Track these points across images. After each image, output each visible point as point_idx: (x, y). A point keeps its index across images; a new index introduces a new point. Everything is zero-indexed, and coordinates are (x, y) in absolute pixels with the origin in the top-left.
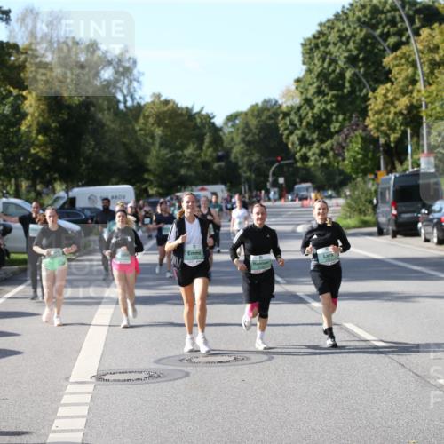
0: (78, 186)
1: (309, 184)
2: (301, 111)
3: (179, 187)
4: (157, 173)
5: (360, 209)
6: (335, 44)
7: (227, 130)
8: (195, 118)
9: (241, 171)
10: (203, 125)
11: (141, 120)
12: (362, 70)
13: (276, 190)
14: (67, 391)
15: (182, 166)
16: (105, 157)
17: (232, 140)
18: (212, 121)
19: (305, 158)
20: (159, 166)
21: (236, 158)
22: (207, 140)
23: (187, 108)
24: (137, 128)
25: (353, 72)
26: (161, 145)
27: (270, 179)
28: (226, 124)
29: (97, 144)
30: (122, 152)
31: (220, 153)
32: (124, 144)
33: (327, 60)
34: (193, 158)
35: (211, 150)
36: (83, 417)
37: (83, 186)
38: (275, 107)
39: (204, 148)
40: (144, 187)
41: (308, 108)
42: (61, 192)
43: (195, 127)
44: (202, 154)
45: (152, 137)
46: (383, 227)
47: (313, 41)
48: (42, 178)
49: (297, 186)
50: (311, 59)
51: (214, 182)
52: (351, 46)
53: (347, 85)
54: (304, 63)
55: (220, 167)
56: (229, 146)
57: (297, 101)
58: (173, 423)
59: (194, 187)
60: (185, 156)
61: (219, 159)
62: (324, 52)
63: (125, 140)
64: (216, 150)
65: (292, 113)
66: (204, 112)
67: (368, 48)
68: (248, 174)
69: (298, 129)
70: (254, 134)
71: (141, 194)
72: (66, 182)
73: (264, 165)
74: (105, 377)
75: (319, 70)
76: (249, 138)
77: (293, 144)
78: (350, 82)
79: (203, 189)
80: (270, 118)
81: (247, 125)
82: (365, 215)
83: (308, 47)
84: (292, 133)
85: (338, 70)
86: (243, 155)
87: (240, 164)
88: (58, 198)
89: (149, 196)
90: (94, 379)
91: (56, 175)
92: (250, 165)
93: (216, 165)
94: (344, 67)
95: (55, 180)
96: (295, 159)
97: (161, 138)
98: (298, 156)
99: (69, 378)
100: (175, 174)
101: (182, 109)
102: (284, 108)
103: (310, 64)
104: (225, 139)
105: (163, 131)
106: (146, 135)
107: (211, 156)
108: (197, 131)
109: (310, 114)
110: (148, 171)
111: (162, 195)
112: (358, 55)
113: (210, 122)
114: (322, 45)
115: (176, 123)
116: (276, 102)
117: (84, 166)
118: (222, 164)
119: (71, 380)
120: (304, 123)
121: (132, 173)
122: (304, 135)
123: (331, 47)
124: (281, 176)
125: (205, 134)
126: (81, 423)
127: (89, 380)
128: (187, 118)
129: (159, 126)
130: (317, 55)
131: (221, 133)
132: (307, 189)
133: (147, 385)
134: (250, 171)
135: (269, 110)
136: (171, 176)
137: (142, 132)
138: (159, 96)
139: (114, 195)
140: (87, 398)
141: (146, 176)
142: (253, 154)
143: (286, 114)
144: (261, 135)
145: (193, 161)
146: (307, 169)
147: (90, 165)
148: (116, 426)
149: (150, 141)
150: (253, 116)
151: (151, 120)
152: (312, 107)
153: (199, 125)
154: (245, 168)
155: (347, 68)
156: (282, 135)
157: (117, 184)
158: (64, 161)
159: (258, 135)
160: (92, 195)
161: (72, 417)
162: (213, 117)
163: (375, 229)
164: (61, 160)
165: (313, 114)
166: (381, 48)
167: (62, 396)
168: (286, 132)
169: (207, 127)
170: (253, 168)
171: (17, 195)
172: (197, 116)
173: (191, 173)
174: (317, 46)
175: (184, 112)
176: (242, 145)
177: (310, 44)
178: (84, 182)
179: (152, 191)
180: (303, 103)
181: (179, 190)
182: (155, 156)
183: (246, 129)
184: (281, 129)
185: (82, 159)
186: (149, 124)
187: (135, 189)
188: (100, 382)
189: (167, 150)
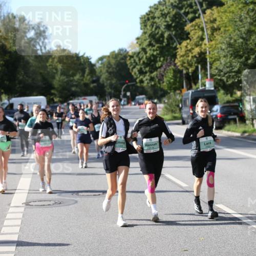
0: (15, 97)
1: (144, 96)
2: (140, 55)
3: (71, 97)
4: (59, 89)
5: (172, 110)
6: (159, 18)
7: (98, 65)
8: (80, 59)
9: (106, 89)
10: (85, 63)
11: (50, 60)
12: (174, 33)
13: (125, 99)
14: (9, 211)
15: (73, 86)
16: (30, 81)
17: (101, 71)
18: (90, 60)
19: (142, 81)
20: (60, 85)
21: (103, 81)
22: (87, 71)
23: (76, 54)
24: (48, 64)
25: (168, 33)
26: (62, 74)
27: (122, 93)
28: (97, 62)
29: (25, 73)
30: (39, 78)
31: (94, 79)
32: (41, 73)
33: (154, 27)
34: (79, 81)
35: (89, 77)
36: (18, 226)
37: (18, 97)
38: (125, 53)
39: (86, 75)
40: (52, 97)
41: (144, 53)
42: (5, 100)
43: (81, 64)
44: (84, 79)
45: (56, 69)
46: (185, 120)
47: (147, 16)
49: (137, 97)
50: (146, 26)
51: (91, 95)
52: (168, 19)
53: (165, 41)
54: (141, 29)
55: (94, 87)
56: (99, 75)
57: (137, 49)
58: (68, 229)
59: (80, 98)
60: (74, 80)
61: (93, 82)
62: (153, 22)
63: (42, 71)
64: (92, 77)
65: (135, 56)
66: (85, 56)
67: (177, 20)
68: (110, 90)
69: (138, 65)
70: (113, 68)
71: (50, 102)
72: (8, 95)
73: (119, 86)
74: (30, 204)
75: (150, 32)
76: (111, 70)
77: (135, 73)
78: (167, 39)
79: (84, 99)
80: (122, 59)
81: (109, 63)
82: (175, 113)
83: (144, 19)
84: (134, 67)
85: (160, 32)
86: (107, 79)
87: (105, 84)
88: (4, 104)
89: (55, 102)
90: (24, 205)
91: (2, 91)
92: (111, 85)
93: (92, 85)
94: (164, 30)
95: (2, 93)
96: (136, 82)
97: (61, 70)
98: (138, 80)
99: (10, 204)
100: (69, 90)
101: (73, 54)
102: (130, 53)
103: (144, 29)
104: (97, 70)
105: (62, 66)
106: (53, 68)
107: (89, 80)
108: (81, 66)
109: (145, 57)
110: (53, 88)
111: (62, 102)
112: (172, 24)
113: (89, 61)
114: (152, 19)
115: (70, 62)
116: (126, 50)
117: (18, 86)
118: (95, 84)
119: (12, 205)
120: (142, 62)
121: (45, 90)
122: (141, 68)
123: (156, 20)
124: (128, 91)
125: (86, 68)
126: (17, 229)
127: (21, 205)
128: (75, 59)
129: (60, 63)
130: (149, 23)
131: (95, 68)
132: (143, 99)
133: (54, 208)
134: (111, 88)
135: (121, 55)
136: (66, 92)
137: (51, 67)
139: (35, 102)
140: (21, 216)
141: (53, 91)
142: (112, 79)
143: (131, 57)
144: (118, 69)
145: (79, 83)
146: (143, 88)
147: (21, 85)
148: (36, 231)
149: (55, 71)
150: (113, 58)
151: (56, 60)
152: (146, 53)
153: (82, 62)
154: (108, 87)
155: (165, 31)
156: (129, 69)
157: (37, 95)
158: (7, 83)
159: (116, 69)
160: (23, 102)
161: (12, 226)
162: (91, 59)
163: (180, 121)
164: (5, 82)
165: (146, 56)
166: (184, 20)
167: (7, 214)
168: (132, 67)
169: (87, 64)
170: (113, 87)
172: (81, 58)
173: (78, 90)
174: (148, 19)
175: (74, 56)
176: (107, 74)
177: (145, 17)
178: (18, 95)
179: (56, 100)
180: (141, 50)
181: (71, 99)
182: (58, 80)
183: (109, 65)
184: (129, 65)
185: (17, 82)
186: (55, 62)
187: (47, 99)
188: (28, 206)
189: (64, 77)
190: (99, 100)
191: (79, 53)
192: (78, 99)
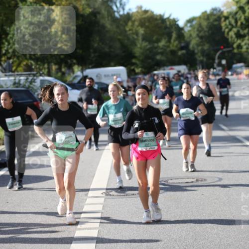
0: (89, 68)
1: (242, 64)
2: (237, 16)
3: (156, 67)
4: (141, 58)
7: (187, 29)
8: (166, 22)
9: (197, 56)
10: (171, 26)
11: (130, 24)
13: (220, 68)
14: (87, 202)
15: (158, 53)
16: (107, 50)
17: (191, 35)
18: (177, 23)
19: (239, 46)
21: (193, 47)
22: (174, 35)
23: (160, 15)
24: (127, 29)
26: (143, 40)
27: (217, 61)
28: (186, 25)
29: (101, 40)
30: (118, 45)
31: (183, 45)
32: (119, 40)
34: (165, 48)
35: (176, 42)
37: (93, 67)
38: (219, 13)
39: (172, 41)
40: (132, 68)
41: (241, 13)
42: (78, 72)
43: (166, 28)
44: (171, 46)
45: (137, 33)
48: (66, 63)
49: (234, 66)
51: (179, 64)
55: (183, 54)
56: (188, 40)
57: (234, 8)
59: (166, 68)
60: (158, 46)
61: (182, 48)
63: (119, 37)
64: (180, 42)
65: (230, 17)
66: (172, 18)
68: (202, 58)
69: (235, 28)
70: (205, 32)
71: (131, 74)
72: (81, 65)
73: (212, 52)
76: (202, 34)
77: (232, 37)
79: (172, 69)
80: (216, 20)
81: (200, 25)
84: (230, 30)
86: (198, 45)
87: (196, 51)
88: (76, 76)
89: (136, 74)
90: (104, 195)
91: (75, 61)
92: (203, 52)
93: (180, 53)
95: (75, 64)
96: (233, 47)
97: (143, 35)
98: (235, 46)
99: (87, 194)
101: (157, 16)
102: (225, 14)
104: (185, 34)
105: (144, 31)
106: (133, 33)
107: (176, 46)
108: (167, 30)
109: (243, 17)
110: (135, 57)
111: (145, 73)
113: (175, 24)
115: (153, 25)
116: (220, 10)
117: (92, 55)
118: (184, 51)
120: (239, 23)
121: (125, 58)
122: (238, 31)
124: (224, 59)
125: (172, 32)
127: (101, 195)
128: (160, 21)
129: (142, 27)
131: (183, 32)
132: (241, 67)
134: (203, 56)
135: (215, 15)
136: (150, 61)
137: (131, 32)
138: (141, 7)
139: (113, 73)
141: (134, 61)
142: (204, 45)
143: (226, 18)
144: (210, 32)
145: (165, 50)
146: (241, 54)
147: (97, 54)
149: (135, 37)
150: (204, 19)
151: (136, 23)
152: (244, 12)
153: (168, 26)
154: (199, 54)
156: (224, 32)
158: (80, 51)
159: (208, 32)
160: (99, 74)
162: (178, 21)
165: (245, 17)
167: (84, 206)
168: (227, 30)
169: (174, 27)
170: (205, 54)
171: (49, 75)
172: (167, 20)
173: (164, 58)
175: (158, 18)
176: (197, 39)
178: (93, 65)
179: (137, 70)
180: (238, 9)
181: (156, 70)
182: (140, 47)
183: (200, 28)
184: (224, 28)
185: (91, 51)
186: (135, 27)
187: (127, 70)
188: (108, 197)
189: (147, 44)
190: (189, 70)
191: (164, 15)
192: (164, 70)
